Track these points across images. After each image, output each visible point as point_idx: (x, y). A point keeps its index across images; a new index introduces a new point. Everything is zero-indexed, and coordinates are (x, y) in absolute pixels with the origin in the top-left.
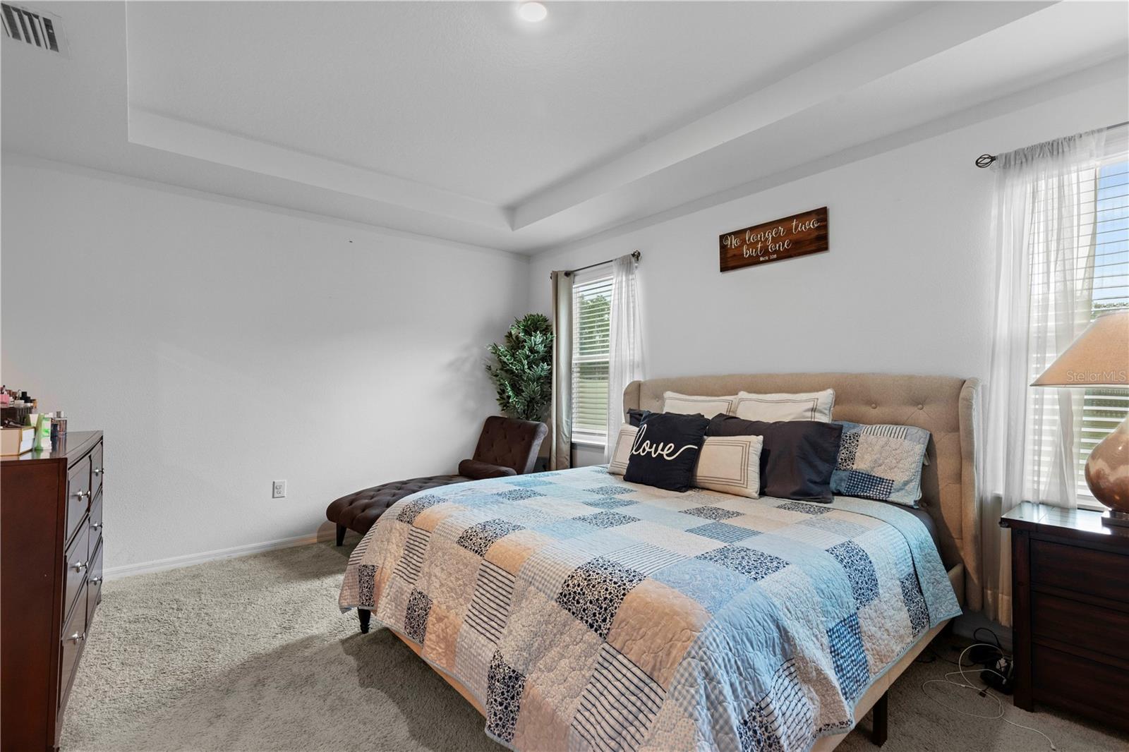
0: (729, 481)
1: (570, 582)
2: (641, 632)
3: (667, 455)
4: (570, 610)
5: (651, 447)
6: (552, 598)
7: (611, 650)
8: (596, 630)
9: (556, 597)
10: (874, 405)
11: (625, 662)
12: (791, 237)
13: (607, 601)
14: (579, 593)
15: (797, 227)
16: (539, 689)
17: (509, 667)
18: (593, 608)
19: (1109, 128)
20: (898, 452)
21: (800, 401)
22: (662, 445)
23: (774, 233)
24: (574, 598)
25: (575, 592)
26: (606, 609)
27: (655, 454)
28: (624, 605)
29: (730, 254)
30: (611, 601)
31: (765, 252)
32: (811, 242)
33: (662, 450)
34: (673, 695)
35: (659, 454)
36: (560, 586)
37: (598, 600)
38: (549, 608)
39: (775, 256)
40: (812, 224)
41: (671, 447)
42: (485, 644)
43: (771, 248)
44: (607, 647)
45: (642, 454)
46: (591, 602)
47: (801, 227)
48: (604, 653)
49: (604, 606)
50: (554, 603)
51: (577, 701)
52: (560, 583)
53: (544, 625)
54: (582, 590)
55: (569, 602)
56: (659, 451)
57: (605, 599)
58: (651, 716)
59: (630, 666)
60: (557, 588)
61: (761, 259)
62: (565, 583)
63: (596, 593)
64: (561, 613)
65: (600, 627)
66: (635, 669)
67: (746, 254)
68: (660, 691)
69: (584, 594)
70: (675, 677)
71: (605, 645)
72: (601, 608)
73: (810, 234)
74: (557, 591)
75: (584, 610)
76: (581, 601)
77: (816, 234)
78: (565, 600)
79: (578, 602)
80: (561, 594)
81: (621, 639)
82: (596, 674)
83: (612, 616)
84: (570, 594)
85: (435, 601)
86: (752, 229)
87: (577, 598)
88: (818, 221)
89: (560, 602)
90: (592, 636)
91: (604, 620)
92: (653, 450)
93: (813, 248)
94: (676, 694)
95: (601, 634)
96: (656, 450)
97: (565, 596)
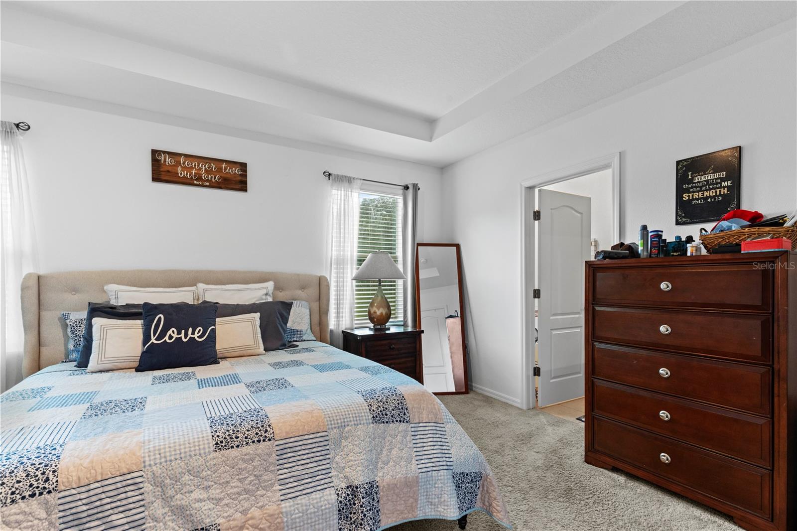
0: (246, 348)
1: (373, 408)
2: (422, 408)
3: (198, 337)
4: (383, 422)
5: (179, 333)
6: (369, 423)
7: (415, 425)
8: (403, 422)
9: (371, 421)
10: (281, 291)
11: (425, 424)
12: (221, 174)
13: (400, 404)
14: (384, 410)
15: (225, 169)
16: (388, 478)
17: (367, 483)
18: (396, 412)
19: (363, 180)
20: (301, 314)
21: (255, 289)
22: (190, 330)
23: (207, 166)
24: (383, 415)
25: (381, 411)
26: (402, 408)
27: (186, 338)
28: (408, 401)
29: (163, 169)
30: (402, 403)
31: (199, 178)
32: (237, 182)
33: (193, 333)
34: (448, 422)
35: (190, 337)
36: (369, 414)
37: (395, 407)
38: (371, 430)
39: (208, 184)
40: (237, 171)
41: (200, 330)
42: (321, 495)
43: (204, 177)
44: (413, 425)
45: (168, 341)
46: (393, 410)
47: (229, 170)
48: (413, 429)
49: (400, 407)
50: (372, 425)
51: (414, 461)
52: (367, 413)
53: (373, 442)
54: (383, 407)
55: (381, 418)
56: (190, 335)
57: (398, 404)
58: (445, 437)
59: (428, 424)
60: (368, 416)
61: (195, 182)
62: (370, 410)
63: (391, 404)
64: (380, 427)
65: (404, 419)
66: (430, 424)
67: (181, 174)
68: (442, 425)
69: (386, 409)
70: (444, 415)
71: (411, 425)
72: (400, 409)
73: (235, 177)
74: (370, 417)
75: (392, 416)
76: (388, 413)
77: (240, 178)
78: (378, 419)
79: (386, 415)
80: (373, 417)
81: (416, 416)
82: (414, 441)
83: (407, 409)
84: (379, 414)
85: (220, 521)
86: (187, 156)
87: (384, 413)
88: (241, 170)
89: (376, 422)
90: (403, 426)
91: (405, 414)
92: (182, 335)
93: (237, 187)
94: (449, 421)
95: (407, 422)
96: (186, 335)
97: (377, 417)
